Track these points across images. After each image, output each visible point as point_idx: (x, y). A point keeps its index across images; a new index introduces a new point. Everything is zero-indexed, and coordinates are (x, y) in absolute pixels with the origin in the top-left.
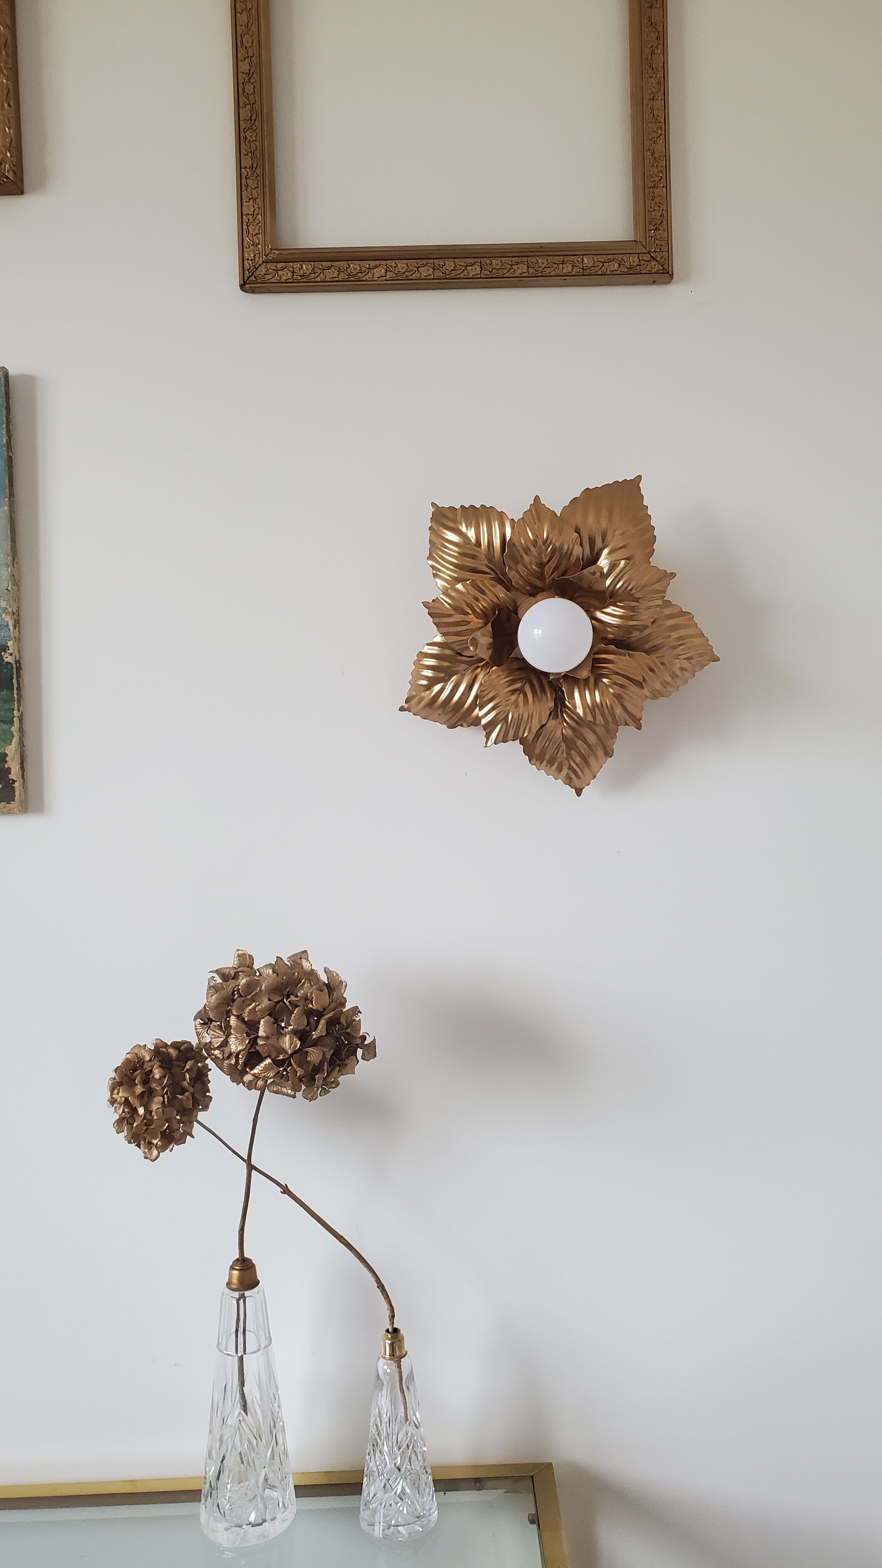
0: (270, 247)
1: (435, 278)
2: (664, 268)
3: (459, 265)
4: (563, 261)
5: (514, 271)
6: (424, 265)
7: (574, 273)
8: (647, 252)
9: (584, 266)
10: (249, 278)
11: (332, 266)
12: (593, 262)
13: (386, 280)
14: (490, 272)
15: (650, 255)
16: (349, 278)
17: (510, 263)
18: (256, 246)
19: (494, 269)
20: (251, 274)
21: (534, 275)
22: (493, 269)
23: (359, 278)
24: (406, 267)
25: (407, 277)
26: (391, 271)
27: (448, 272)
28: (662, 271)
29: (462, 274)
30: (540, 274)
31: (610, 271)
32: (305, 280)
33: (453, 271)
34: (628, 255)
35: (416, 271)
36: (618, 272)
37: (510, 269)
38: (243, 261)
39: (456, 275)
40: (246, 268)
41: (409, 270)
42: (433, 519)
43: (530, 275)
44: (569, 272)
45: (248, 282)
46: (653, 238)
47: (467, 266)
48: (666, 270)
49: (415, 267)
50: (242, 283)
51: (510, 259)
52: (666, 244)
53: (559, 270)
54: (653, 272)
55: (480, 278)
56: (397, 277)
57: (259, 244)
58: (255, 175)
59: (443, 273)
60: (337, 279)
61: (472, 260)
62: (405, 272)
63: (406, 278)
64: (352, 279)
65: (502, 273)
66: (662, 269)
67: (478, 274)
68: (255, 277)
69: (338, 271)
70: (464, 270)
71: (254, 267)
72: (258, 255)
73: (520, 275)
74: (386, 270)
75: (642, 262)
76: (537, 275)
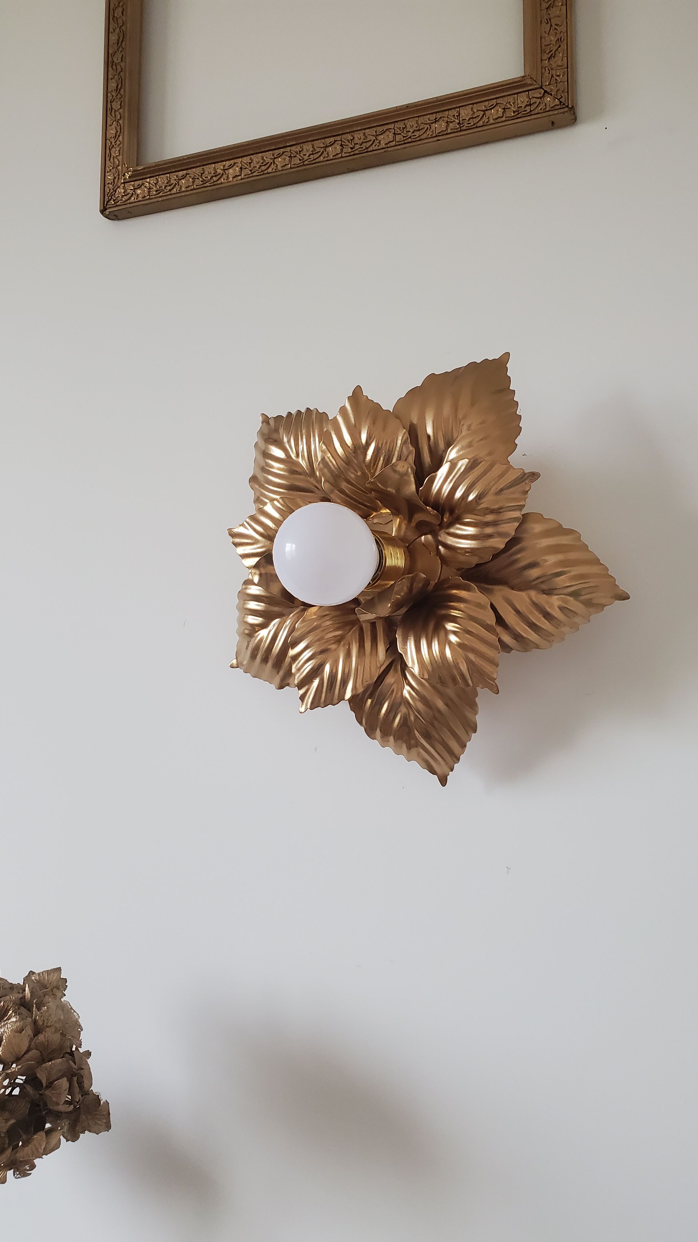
0: (126, 166)
1: (292, 167)
2: (561, 102)
3: (317, 147)
4: (436, 118)
5: (379, 143)
6: (279, 156)
7: (449, 131)
8: (538, 86)
9: (461, 119)
10: (108, 202)
11: (187, 174)
12: (472, 113)
13: (241, 179)
14: (351, 148)
15: (544, 90)
16: (204, 184)
17: (375, 134)
18: (116, 168)
19: (357, 144)
20: (110, 198)
21: (403, 142)
22: (355, 144)
23: (214, 182)
24: (262, 161)
25: (262, 171)
26: (246, 168)
27: (306, 157)
28: (559, 107)
29: (322, 158)
30: (410, 140)
31: (494, 120)
32: (161, 194)
33: (311, 155)
34: (516, 96)
35: (272, 163)
36: (504, 119)
37: (374, 140)
38: (105, 186)
39: (314, 160)
40: (106, 194)
41: (265, 163)
42: (261, 433)
43: (397, 144)
44: (442, 131)
45: (108, 206)
46: (546, 69)
47: (326, 146)
48: (564, 104)
49: (271, 159)
50: (102, 208)
51: (375, 129)
52: (564, 73)
53: (431, 130)
54: (547, 109)
55: (342, 157)
56: (252, 173)
57: (118, 166)
58: (119, 96)
59: (300, 160)
60: (192, 187)
61: (332, 139)
62: (261, 166)
63: (262, 173)
64: (207, 184)
65: (365, 148)
66: (558, 103)
67: (337, 154)
68: (114, 200)
69: (192, 179)
70: (323, 152)
71: (113, 189)
72: (117, 177)
73: (386, 146)
74: (241, 168)
75: (533, 101)
76: (406, 142)
